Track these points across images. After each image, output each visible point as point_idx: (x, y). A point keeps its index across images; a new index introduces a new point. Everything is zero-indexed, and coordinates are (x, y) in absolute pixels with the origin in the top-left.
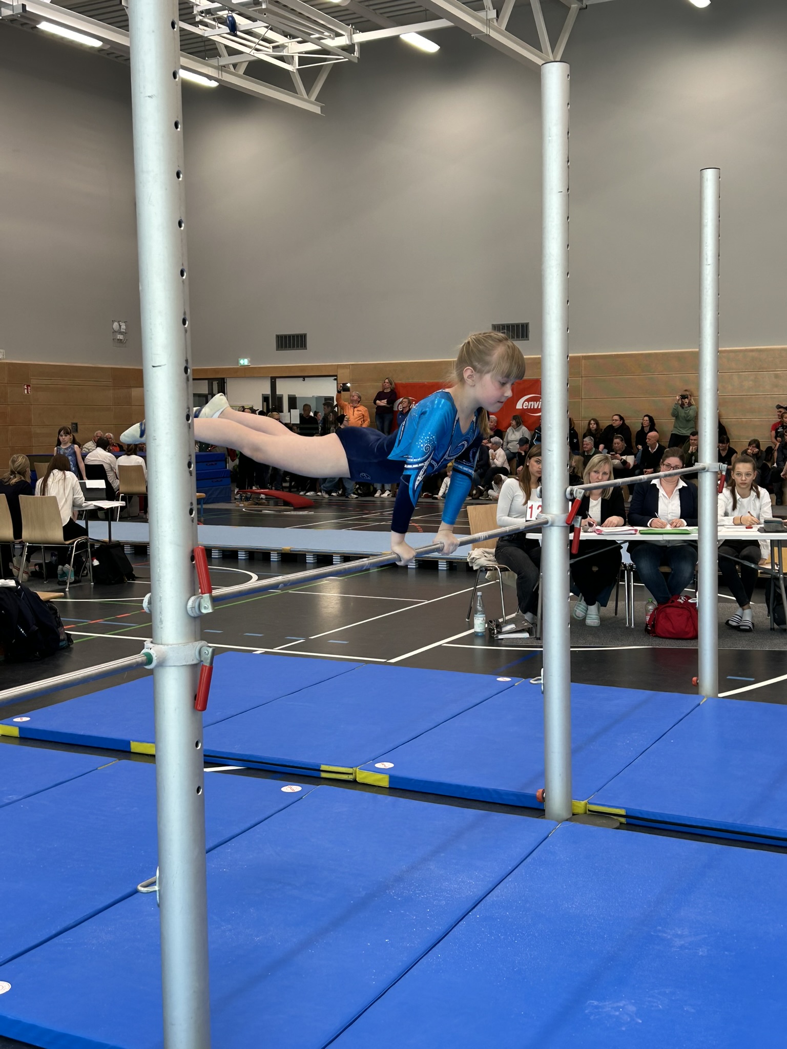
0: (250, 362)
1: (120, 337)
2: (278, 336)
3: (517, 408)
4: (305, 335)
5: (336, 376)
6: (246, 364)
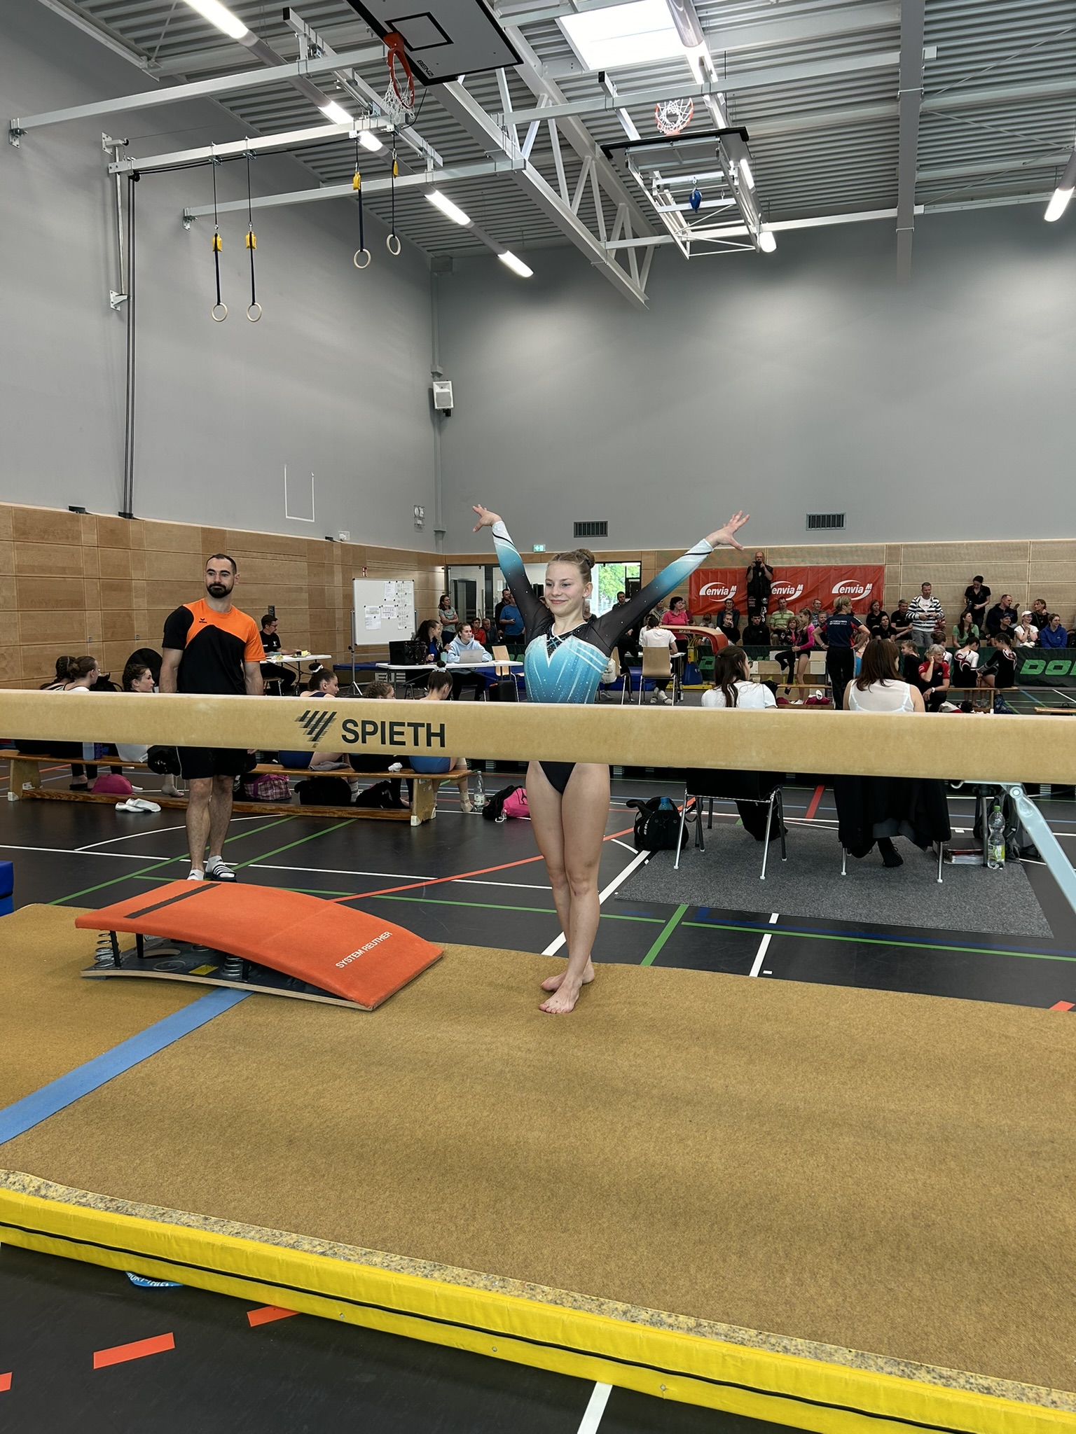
0: (546, 548)
1: (420, 522)
2: (576, 524)
3: (833, 592)
4: (606, 523)
5: (641, 562)
6: (542, 550)
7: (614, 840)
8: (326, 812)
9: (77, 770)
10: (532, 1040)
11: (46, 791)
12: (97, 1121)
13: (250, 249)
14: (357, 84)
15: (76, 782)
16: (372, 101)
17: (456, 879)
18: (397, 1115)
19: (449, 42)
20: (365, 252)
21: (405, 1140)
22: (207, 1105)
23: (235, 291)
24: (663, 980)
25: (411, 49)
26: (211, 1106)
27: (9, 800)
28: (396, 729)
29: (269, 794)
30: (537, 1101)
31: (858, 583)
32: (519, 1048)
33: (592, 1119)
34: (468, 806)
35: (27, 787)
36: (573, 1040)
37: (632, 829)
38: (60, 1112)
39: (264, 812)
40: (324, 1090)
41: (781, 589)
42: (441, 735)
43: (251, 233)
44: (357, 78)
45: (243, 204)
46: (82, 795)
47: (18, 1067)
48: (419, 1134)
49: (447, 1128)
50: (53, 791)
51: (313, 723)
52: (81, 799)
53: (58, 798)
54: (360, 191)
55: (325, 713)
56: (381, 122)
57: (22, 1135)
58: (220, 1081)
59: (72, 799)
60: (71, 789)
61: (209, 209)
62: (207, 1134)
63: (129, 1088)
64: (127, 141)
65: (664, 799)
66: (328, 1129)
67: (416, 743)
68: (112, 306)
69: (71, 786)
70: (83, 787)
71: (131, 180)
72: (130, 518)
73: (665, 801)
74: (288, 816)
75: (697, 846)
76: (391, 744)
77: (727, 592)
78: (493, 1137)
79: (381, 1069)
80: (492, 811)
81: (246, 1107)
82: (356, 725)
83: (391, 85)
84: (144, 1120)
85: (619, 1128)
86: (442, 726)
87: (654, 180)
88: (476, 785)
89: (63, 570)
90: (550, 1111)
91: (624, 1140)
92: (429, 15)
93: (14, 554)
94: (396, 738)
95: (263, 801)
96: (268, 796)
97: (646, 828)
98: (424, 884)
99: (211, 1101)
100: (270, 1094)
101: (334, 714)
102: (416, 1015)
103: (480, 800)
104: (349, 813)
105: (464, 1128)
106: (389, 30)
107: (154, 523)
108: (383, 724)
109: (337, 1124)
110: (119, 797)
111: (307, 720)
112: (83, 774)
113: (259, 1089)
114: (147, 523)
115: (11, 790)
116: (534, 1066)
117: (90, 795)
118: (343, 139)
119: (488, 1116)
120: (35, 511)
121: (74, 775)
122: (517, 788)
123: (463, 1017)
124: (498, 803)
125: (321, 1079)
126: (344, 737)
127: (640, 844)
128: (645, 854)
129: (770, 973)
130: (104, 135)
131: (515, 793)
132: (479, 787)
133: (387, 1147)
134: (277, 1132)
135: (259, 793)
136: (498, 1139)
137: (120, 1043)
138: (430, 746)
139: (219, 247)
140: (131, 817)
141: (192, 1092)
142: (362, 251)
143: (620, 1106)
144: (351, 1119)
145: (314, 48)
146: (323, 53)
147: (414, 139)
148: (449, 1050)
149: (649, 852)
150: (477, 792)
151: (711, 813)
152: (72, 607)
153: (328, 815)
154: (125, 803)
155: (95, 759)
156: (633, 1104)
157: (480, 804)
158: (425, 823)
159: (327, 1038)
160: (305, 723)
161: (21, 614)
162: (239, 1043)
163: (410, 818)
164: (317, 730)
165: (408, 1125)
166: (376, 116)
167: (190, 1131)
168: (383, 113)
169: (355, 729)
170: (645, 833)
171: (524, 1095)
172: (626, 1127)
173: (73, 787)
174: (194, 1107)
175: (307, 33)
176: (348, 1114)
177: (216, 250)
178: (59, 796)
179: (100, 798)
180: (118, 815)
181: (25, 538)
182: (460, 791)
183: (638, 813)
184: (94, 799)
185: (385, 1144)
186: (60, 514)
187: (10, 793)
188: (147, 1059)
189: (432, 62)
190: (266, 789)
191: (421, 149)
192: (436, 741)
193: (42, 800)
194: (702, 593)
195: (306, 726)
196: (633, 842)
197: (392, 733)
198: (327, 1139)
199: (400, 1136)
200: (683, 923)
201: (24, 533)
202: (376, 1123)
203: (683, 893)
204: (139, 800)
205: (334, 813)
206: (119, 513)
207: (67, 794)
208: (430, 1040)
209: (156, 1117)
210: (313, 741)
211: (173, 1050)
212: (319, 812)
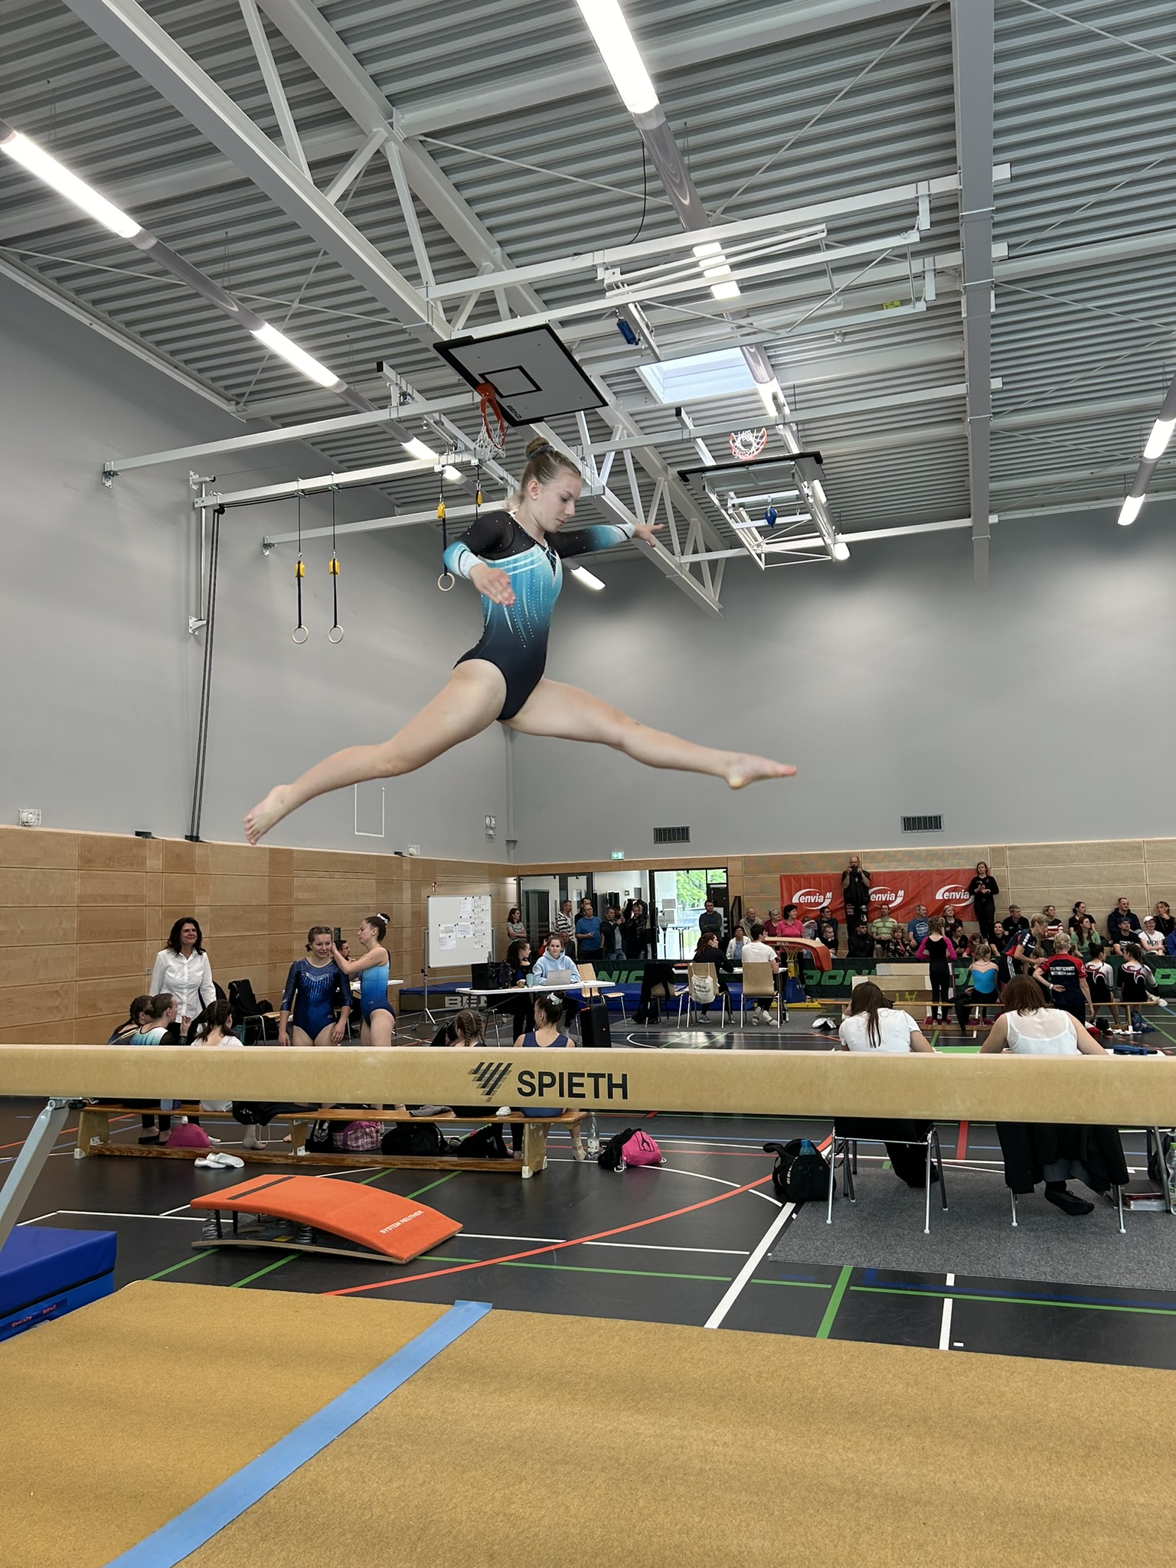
0: (625, 855)
1: (491, 832)
2: (656, 830)
3: (937, 898)
4: (687, 828)
5: (726, 868)
6: (620, 858)
7: (751, 1191)
8: (427, 1164)
9: (148, 1121)
10: (726, 1431)
11: (116, 1147)
12: (272, 1535)
13: (333, 575)
14: (443, 424)
15: (145, 1135)
16: (456, 438)
17: (587, 1242)
18: (600, 1524)
19: (539, 389)
20: (449, 576)
21: (616, 1552)
22: (387, 1515)
23: (317, 615)
24: (853, 1356)
25: (502, 396)
26: (393, 1517)
27: (75, 1157)
28: (576, 1080)
29: (360, 1144)
30: (750, 1504)
31: (963, 888)
32: (714, 1442)
33: (816, 1524)
34: (581, 1153)
35: (95, 1142)
36: (772, 1434)
37: (770, 1177)
38: (229, 1526)
39: (357, 1165)
40: (511, 1494)
41: (880, 895)
42: (623, 1086)
43: (334, 560)
44: (444, 419)
45: (328, 531)
46: (155, 1150)
47: (170, 1474)
48: (630, 1544)
49: (659, 1537)
50: (124, 1146)
51: (487, 1075)
52: (154, 1154)
53: (130, 1154)
54: (444, 519)
55: (500, 1065)
56: (466, 458)
57: (195, 1554)
58: (395, 1485)
59: (145, 1155)
60: (139, 1143)
61: (294, 536)
62: (397, 1549)
63: (298, 1497)
64: (214, 478)
65: (805, 1142)
66: (528, 1541)
67: (597, 1096)
68: (190, 631)
69: (140, 1139)
70: (154, 1140)
71: (216, 514)
72: (197, 841)
73: (806, 1144)
74: (385, 1169)
75: (846, 1195)
76: (569, 1096)
77: (822, 899)
78: (712, 1546)
79: (568, 1468)
80: (609, 1158)
81: (432, 1516)
82: (532, 1076)
83: (484, 429)
84: (323, 1533)
85: (848, 1533)
86: (624, 1077)
87: (729, 500)
88: (589, 1130)
89: (126, 898)
90: (767, 1515)
91: (857, 1547)
92: (521, 368)
93: (77, 884)
94: (576, 1090)
95: (353, 1152)
96: (358, 1147)
97: (789, 1176)
98: (553, 1247)
99: (390, 1510)
100: (454, 1500)
101: (509, 1065)
102: (590, 1403)
103: (594, 1145)
104: (451, 1165)
105: (678, 1536)
106: (481, 381)
107: (221, 845)
108: (561, 1075)
109: (536, 1535)
110: (198, 1152)
111: (481, 1071)
112: (153, 1124)
113: (441, 1495)
114: (214, 845)
115: (78, 1145)
116: (735, 1462)
117: (165, 1150)
118: (429, 473)
119: (700, 1522)
120: (101, 837)
121: (144, 1127)
122: (636, 1131)
123: (641, 1403)
124: (616, 1150)
125: (505, 1481)
126: (520, 1090)
127: (783, 1194)
128: (789, 1207)
129: (962, 1345)
130: (192, 473)
131: (634, 1137)
132: (593, 1131)
133: (598, 1561)
134: (472, 1546)
135: (349, 1143)
136: (718, 1549)
137: (274, 1443)
138: (612, 1098)
139: (302, 573)
140: (211, 1175)
141: (367, 1499)
142: (446, 574)
143: (842, 1508)
144: (550, 1527)
145: (404, 395)
146: (413, 399)
147: (496, 471)
148: (637, 1444)
149: (794, 1205)
150: (590, 1136)
151: (855, 1156)
152: (132, 937)
153: (428, 1167)
154: (205, 1158)
155: (174, 1109)
156: (857, 1504)
157: (594, 1150)
158: (537, 1174)
159: (499, 1432)
160: (478, 1075)
161: (80, 947)
162: (404, 1440)
163: (521, 1169)
164: (492, 1082)
165: (615, 1535)
166: (460, 452)
167: (377, 1547)
168: (467, 449)
169: (532, 1081)
170: (789, 1182)
171: (734, 1496)
172: (855, 1532)
173: (143, 1141)
174: (374, 1517)
175: (399, 382)
176: (546, 1522)
177: (299, 576)
178: (131, 1152)
179: (175, 1153)
180: (198, 1172)
181: (90, 866)
182: (572, 1135)
183: (777, 1158)
184: (169, 1154)
185: (595, 1558)
186: (127, 839)
187: (77, 1150)
188: (309, 1462)
189: (521, 407)
190: (357, 1139)
191: (502, 479)
192: (617, 1092)
193: (111, 1157)
194: (795, 900)
195: (480, 1079)
196: (772, 1192)
197: (571, 1085)
198: (529, 1552)
199: (609, 1548)
200: (852, 1288)
201: (89, 861)
202: (580, 1534)
203: (844, 1253)
204: (221, 1154)
205: (435, 1165)
206: (186, 836)
207: (138, 1149)
208: (613, 1434)
209: (336, 1530)
210: (487, 1094)
211: (334, 1450)
212: (418, 1164)
